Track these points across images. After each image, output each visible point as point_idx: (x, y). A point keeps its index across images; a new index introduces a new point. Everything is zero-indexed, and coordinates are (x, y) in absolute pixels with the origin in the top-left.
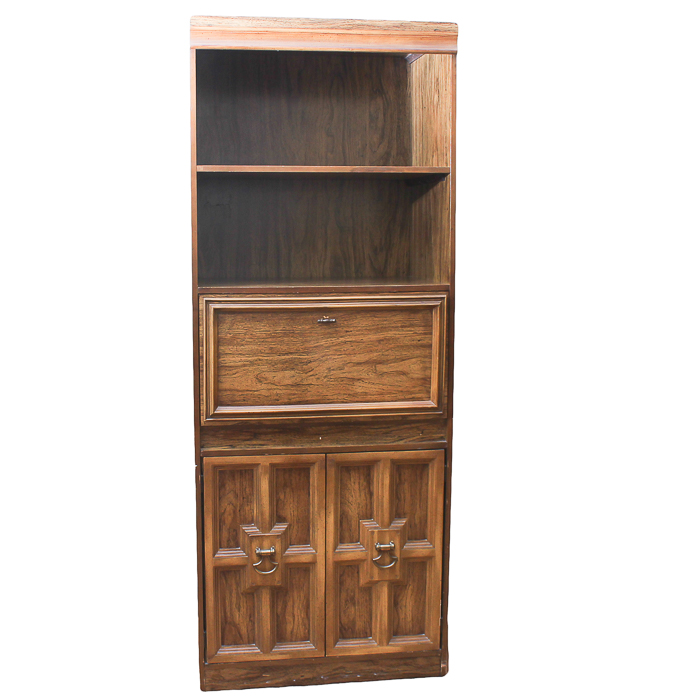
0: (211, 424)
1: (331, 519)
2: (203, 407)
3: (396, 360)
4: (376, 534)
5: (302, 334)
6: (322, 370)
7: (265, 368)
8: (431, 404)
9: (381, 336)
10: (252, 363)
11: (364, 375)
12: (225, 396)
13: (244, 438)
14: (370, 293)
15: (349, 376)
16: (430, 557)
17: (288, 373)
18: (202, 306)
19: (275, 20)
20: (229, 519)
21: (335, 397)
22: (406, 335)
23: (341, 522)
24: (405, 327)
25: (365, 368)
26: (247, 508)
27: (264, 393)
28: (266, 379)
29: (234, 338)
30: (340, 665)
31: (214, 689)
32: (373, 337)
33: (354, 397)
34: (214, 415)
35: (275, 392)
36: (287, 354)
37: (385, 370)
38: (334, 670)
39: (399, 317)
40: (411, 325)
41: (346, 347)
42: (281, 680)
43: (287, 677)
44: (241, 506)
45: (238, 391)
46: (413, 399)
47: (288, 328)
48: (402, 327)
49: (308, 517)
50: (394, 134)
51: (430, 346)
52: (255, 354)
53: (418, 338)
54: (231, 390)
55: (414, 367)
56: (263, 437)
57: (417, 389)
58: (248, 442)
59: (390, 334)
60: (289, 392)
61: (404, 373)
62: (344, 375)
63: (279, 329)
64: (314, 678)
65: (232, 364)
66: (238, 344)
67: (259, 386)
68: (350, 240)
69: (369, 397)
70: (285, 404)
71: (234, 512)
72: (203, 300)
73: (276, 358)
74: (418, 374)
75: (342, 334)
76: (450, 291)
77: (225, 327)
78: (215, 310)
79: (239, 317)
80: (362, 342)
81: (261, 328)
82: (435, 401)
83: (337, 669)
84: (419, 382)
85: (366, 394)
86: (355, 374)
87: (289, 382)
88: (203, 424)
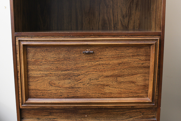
0: (25, 108)
3: (128, 75)
5: (74, 59)
6: (86, 79)
7: (54, 78)
8: (149, 99)
9: (120, 61)
10: (46, 75)
11: (110, 83)
12: (32, 93)
14: (114, 36)
15: (102, 83)
17: (67, 81)
18: (17, 43)
21: (94, 94)
22: (135, 61)
24: (134, 56)
25: (111, 79)
27: (54, 91)
28: (54, 84)
29: (36, 61)
32: (116, 62)
33: (104, 95)
34: (25, 104)
35: (60, 91)
36: (66, 70)
37: (122, 80)
39: (131, 50)
40: (138, 55)
41: (101, 67)
45: (39, 90)
46: (138, 97)
47: (66, 56)
48: (132, 56)
51: (149, 67)
52: (48, 70)
53: (142, 62)
54: (35, 90)
55: (139, 79)
56: (55, 114)
57: (141, 91)
58: (47, 117)
59: (126, 60)
60: (67, 91)
61: (133, 82)
62: (99, 83)
63: (62, 56)
65: (36, 76)
66: (38, 65)
67: (51, 88)
68: (111, 12)
69: (112, 95)
70: (66, 98)
72: (17, 39)
73: (60, 72)
74: (142, 83)
75: (97, 60)
76: (162, 36)
77: (30, 55)
78: (24, 45)
79: (39, 50)
80: (109, 64)
81: (51, 56)
82: (151, 98)
84: (142, 87)
85: (111, 93)
86: (105, 82)
87: (68, 86)
88: (21, 107)
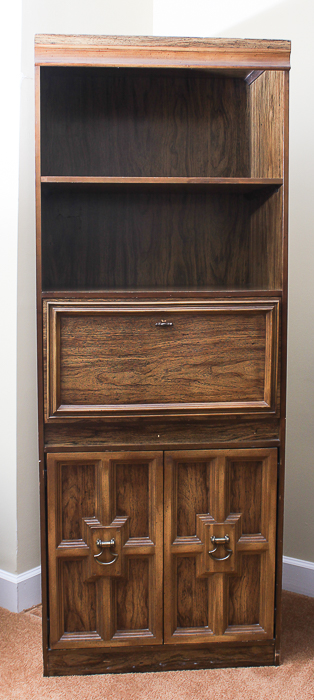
0: (54, 421)
1: (169, 513)
2: (47, 406)
3: (230, 362)
4: (211, 529)
5: (141, 337)
6: (160, 371)
7: (106, 369)
8: (265, 404)
9: (216, 339)
10: (93, 364)
11: (200, 377)
12: (67, 395)
13: (85, 435)
14: (206, 298)
15: (186, 377)
16: (264, 551)
17: (127, 374)
18: (46, 310)
19: (116, 38)
20: (71, 512)
21: (173, 397)
22: (240, 339)
23: (179, 516)
24: (240, 330)
25: (201, 369)
26: (89, 502)
27: (104, 392)
28: (106, 379)
29: (76, 340)
30: (178, 652)
31: (56, 674)
32: (209, 340)
33: (191, 398)
34: (57, 414)
35: (115, 391)
36: (126, 356)
37: (220, 371)
38: (172, 657)
39: (233, 322)
40: (245, 329)
41: (184, 349)
42: (121, 666)
43: (126, 664)
44: (84, 499)
45: (80, 390)
46: (247, 400)
47: (127, 331)
48: (236, 330)
49: (147, 511)
50: (234, 151)
51: (264, 349)
52: (96, 356)
53: (252, 341)
54: (73, 390)
55: (248, 369)
56: (104, 434)
57: (251, 390)
58: (90, 439)
59: (225, 337)
60: (128, 391)
61: (238, 375)
62: (181, 376)
63: (119, 331)
64: (153, 665)
65: (74, 365)
66: (80, 346)
67: (100, 386)
68: (192, 250)
69: (204, 398)
70: (125, 403)
71: (77, 505)
72: (47, 303)
73: (116, 359)
74: (252, 376)
75: (179, 337)
76: (283, 297)
77: (67, 330)
78: (57, 313)
79: (81, 320)
80: (198, 344)
81: (102, 331)
82: (268, 401)
83: (175, 656)
84: (253, 384)
85: (202, 394)
86: (191, 375)
87: (129, 382)
88: (46, 422)
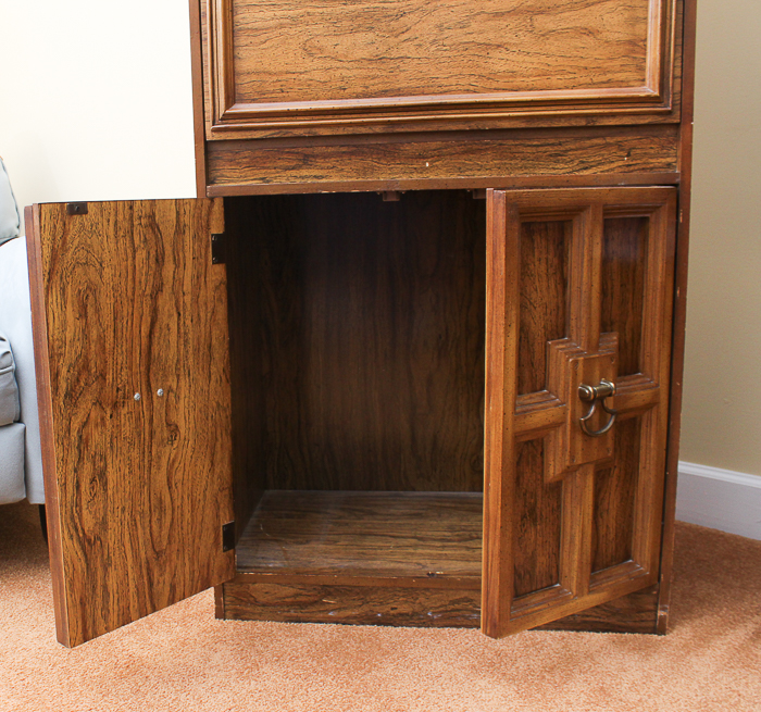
0: (223, 137)
2: (209, 107)
3: (573, 6)
6: (427, 28)
7: (319, 29)
8: (650, 89)
10: (295, 21)
11: (509, 38)
12: (245, 84)
13: (286, 164)
15: (481, 39)
16: (651, 406)
17: (362, 38)
21: (453, 80)
25: (512, 22)
27: (317, 76)
28: (321, 50)
30: (465, 594)
33: (490, 82)
35: (338, 73)
37: (551, 26)
38: (453, 602)
42: (355, 612)
43: (366, 608)
45: (270, 73)
46: (609, 83)
54: (258, 73)
55: (611, 20)
56: (320, 162)
57: (618, 63)
58: (294, 173)
60: (364, 72)
61: (589, 32)
62: (470, 38)
64: (414, 614)
65: (256, 25)
67: (309, 64)
73: (339, 9)
83: (458, 601)
84: (622, 49)
85: (513, 73)
86: (491, 36)
87: (365, 54)
88: (210, 137)
